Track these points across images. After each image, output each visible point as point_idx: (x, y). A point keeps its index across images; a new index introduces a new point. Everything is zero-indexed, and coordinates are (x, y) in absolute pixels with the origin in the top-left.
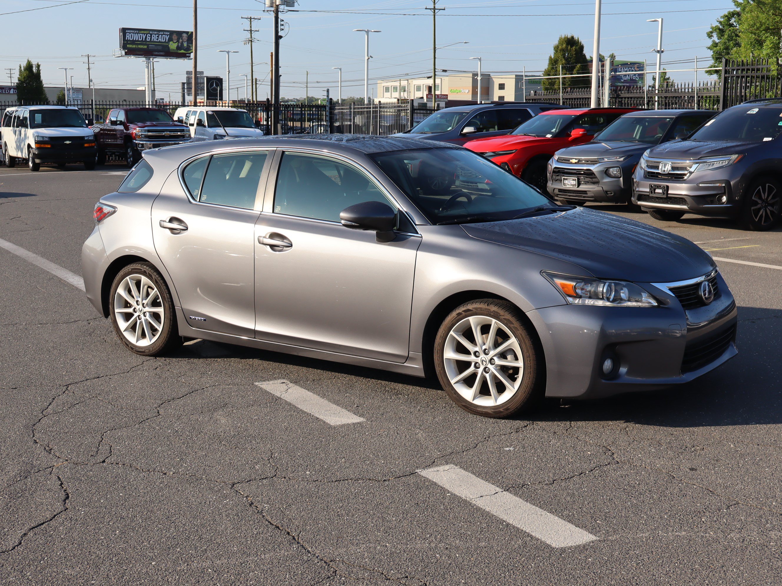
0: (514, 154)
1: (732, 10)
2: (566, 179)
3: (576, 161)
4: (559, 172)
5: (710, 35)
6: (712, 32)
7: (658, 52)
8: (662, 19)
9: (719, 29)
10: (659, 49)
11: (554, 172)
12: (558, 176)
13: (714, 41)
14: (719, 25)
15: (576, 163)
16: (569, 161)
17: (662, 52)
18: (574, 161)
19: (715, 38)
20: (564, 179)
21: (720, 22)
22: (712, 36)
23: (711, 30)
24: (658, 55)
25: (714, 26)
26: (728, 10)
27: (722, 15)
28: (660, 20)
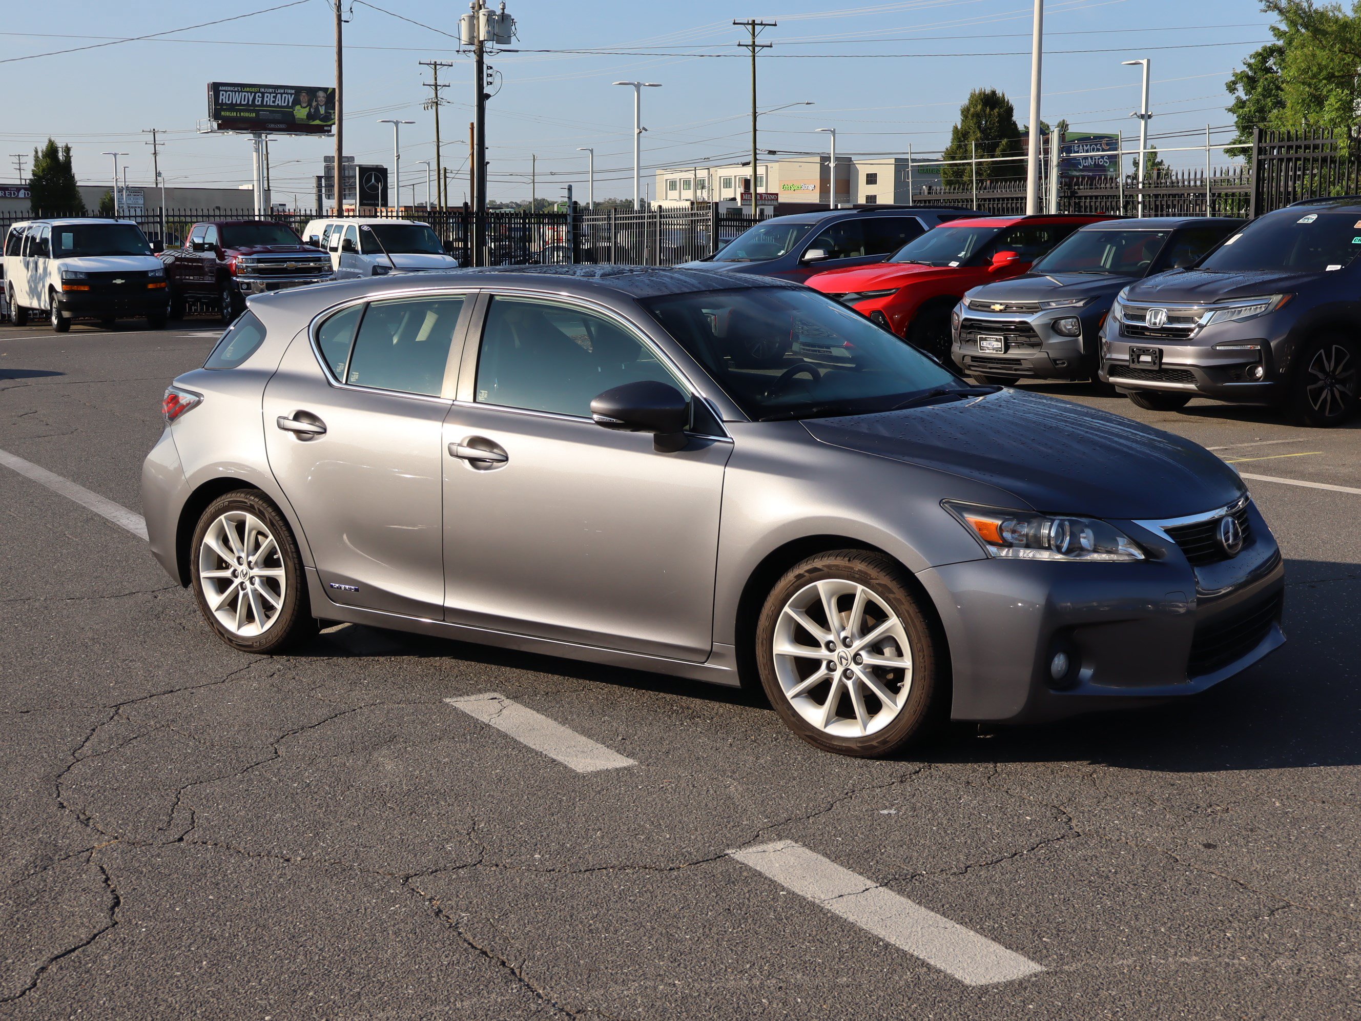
0: (892, 296)
1: (1269, 44)
2: (985, 339)
3: (1002, 307)
4: (972, 326)
5: (1231, 88)
6: (1234, 83)
7: (1142, 117)
8: (1149, 61)
9: (1248, 77)
10: (1143, 112)
11: (963, 326)
12: (970, 333)
13: (1238, 98)
14: (1247, 70)
15: (1001, 311)
16: (990, 307)
17: (1150, 117)
18: (998, 307)
19: (1241, 93)
20: (981, 339)
21: (1249, 65)
22: (1235, 89)
23: (1233, 79)
24: (1143, 122)
25: (1239, 71)
26: (1263, 44)
27: (1253, 52)
28: (1145, 62)
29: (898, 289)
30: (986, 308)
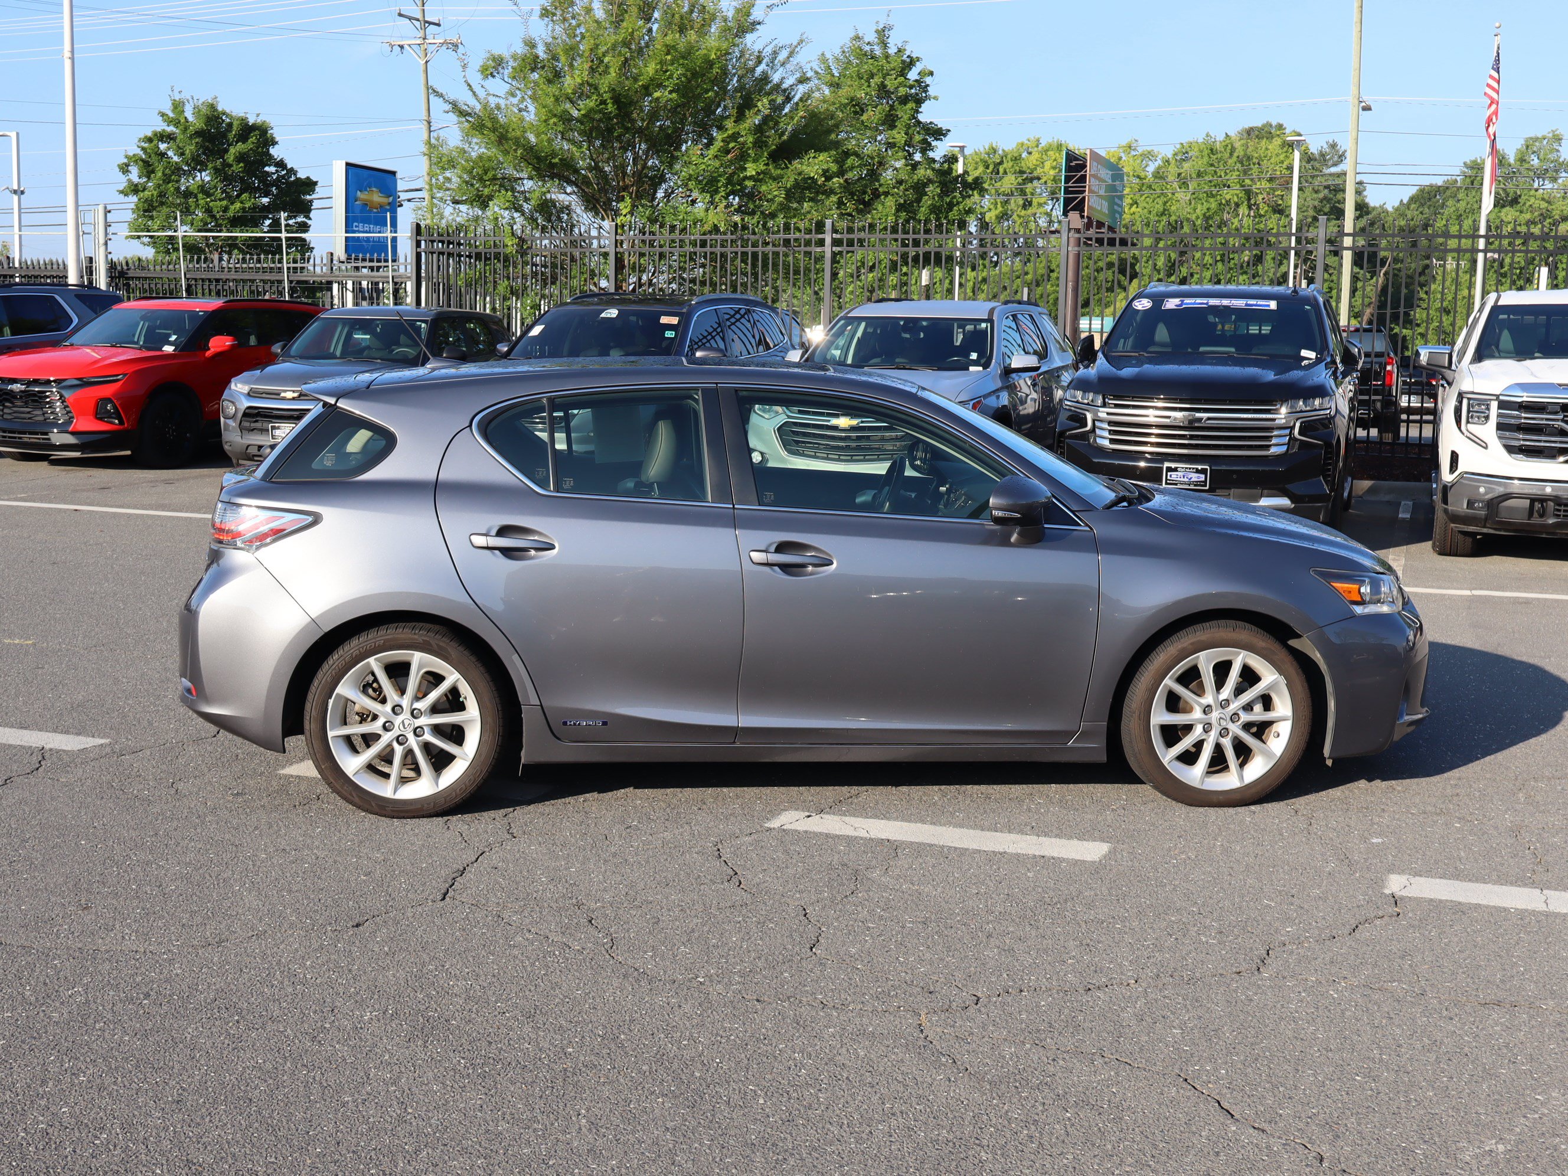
0: (120, 383)
1: (159, 129)
2: (278, 428)
3: (296, 395)
4: (258, 415)
5: (124, 169)
6: (127, 165)
7: (15, 192)
8: (18, 134)
9: (142, 160)
10: (15, 187)
11: (245, 415)
12: (256, 421)
13: (129, 181)
14: (141, 153)
15: (294, 399)
16: (279, 394)
17: (22, 192)
18: (290, 395)
19: (135, 175)
20: (273, 428)
21: (143, 149)
22: (128, 171)
23: (126, 161)
24: (16, 198)
25: (131, 154)
26: (153, 129)
27: (142, 136)
28: (13, 135)
29: (125, 375)
30: (275, 395)
